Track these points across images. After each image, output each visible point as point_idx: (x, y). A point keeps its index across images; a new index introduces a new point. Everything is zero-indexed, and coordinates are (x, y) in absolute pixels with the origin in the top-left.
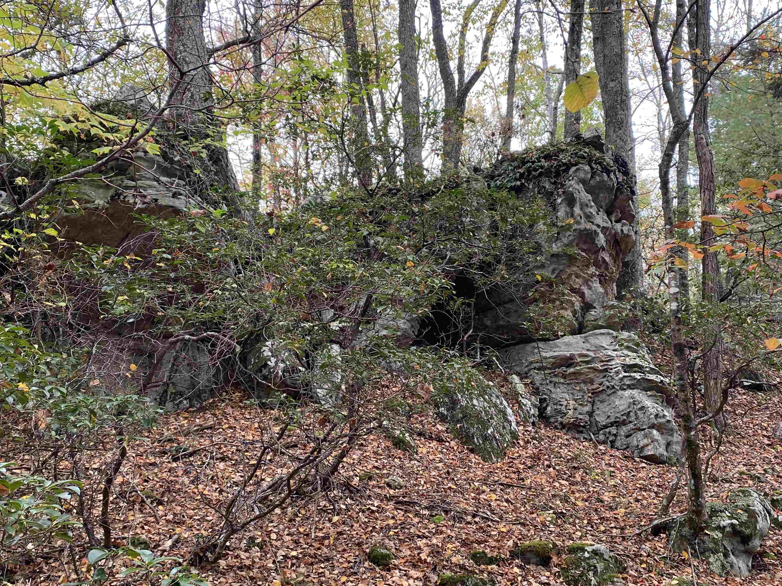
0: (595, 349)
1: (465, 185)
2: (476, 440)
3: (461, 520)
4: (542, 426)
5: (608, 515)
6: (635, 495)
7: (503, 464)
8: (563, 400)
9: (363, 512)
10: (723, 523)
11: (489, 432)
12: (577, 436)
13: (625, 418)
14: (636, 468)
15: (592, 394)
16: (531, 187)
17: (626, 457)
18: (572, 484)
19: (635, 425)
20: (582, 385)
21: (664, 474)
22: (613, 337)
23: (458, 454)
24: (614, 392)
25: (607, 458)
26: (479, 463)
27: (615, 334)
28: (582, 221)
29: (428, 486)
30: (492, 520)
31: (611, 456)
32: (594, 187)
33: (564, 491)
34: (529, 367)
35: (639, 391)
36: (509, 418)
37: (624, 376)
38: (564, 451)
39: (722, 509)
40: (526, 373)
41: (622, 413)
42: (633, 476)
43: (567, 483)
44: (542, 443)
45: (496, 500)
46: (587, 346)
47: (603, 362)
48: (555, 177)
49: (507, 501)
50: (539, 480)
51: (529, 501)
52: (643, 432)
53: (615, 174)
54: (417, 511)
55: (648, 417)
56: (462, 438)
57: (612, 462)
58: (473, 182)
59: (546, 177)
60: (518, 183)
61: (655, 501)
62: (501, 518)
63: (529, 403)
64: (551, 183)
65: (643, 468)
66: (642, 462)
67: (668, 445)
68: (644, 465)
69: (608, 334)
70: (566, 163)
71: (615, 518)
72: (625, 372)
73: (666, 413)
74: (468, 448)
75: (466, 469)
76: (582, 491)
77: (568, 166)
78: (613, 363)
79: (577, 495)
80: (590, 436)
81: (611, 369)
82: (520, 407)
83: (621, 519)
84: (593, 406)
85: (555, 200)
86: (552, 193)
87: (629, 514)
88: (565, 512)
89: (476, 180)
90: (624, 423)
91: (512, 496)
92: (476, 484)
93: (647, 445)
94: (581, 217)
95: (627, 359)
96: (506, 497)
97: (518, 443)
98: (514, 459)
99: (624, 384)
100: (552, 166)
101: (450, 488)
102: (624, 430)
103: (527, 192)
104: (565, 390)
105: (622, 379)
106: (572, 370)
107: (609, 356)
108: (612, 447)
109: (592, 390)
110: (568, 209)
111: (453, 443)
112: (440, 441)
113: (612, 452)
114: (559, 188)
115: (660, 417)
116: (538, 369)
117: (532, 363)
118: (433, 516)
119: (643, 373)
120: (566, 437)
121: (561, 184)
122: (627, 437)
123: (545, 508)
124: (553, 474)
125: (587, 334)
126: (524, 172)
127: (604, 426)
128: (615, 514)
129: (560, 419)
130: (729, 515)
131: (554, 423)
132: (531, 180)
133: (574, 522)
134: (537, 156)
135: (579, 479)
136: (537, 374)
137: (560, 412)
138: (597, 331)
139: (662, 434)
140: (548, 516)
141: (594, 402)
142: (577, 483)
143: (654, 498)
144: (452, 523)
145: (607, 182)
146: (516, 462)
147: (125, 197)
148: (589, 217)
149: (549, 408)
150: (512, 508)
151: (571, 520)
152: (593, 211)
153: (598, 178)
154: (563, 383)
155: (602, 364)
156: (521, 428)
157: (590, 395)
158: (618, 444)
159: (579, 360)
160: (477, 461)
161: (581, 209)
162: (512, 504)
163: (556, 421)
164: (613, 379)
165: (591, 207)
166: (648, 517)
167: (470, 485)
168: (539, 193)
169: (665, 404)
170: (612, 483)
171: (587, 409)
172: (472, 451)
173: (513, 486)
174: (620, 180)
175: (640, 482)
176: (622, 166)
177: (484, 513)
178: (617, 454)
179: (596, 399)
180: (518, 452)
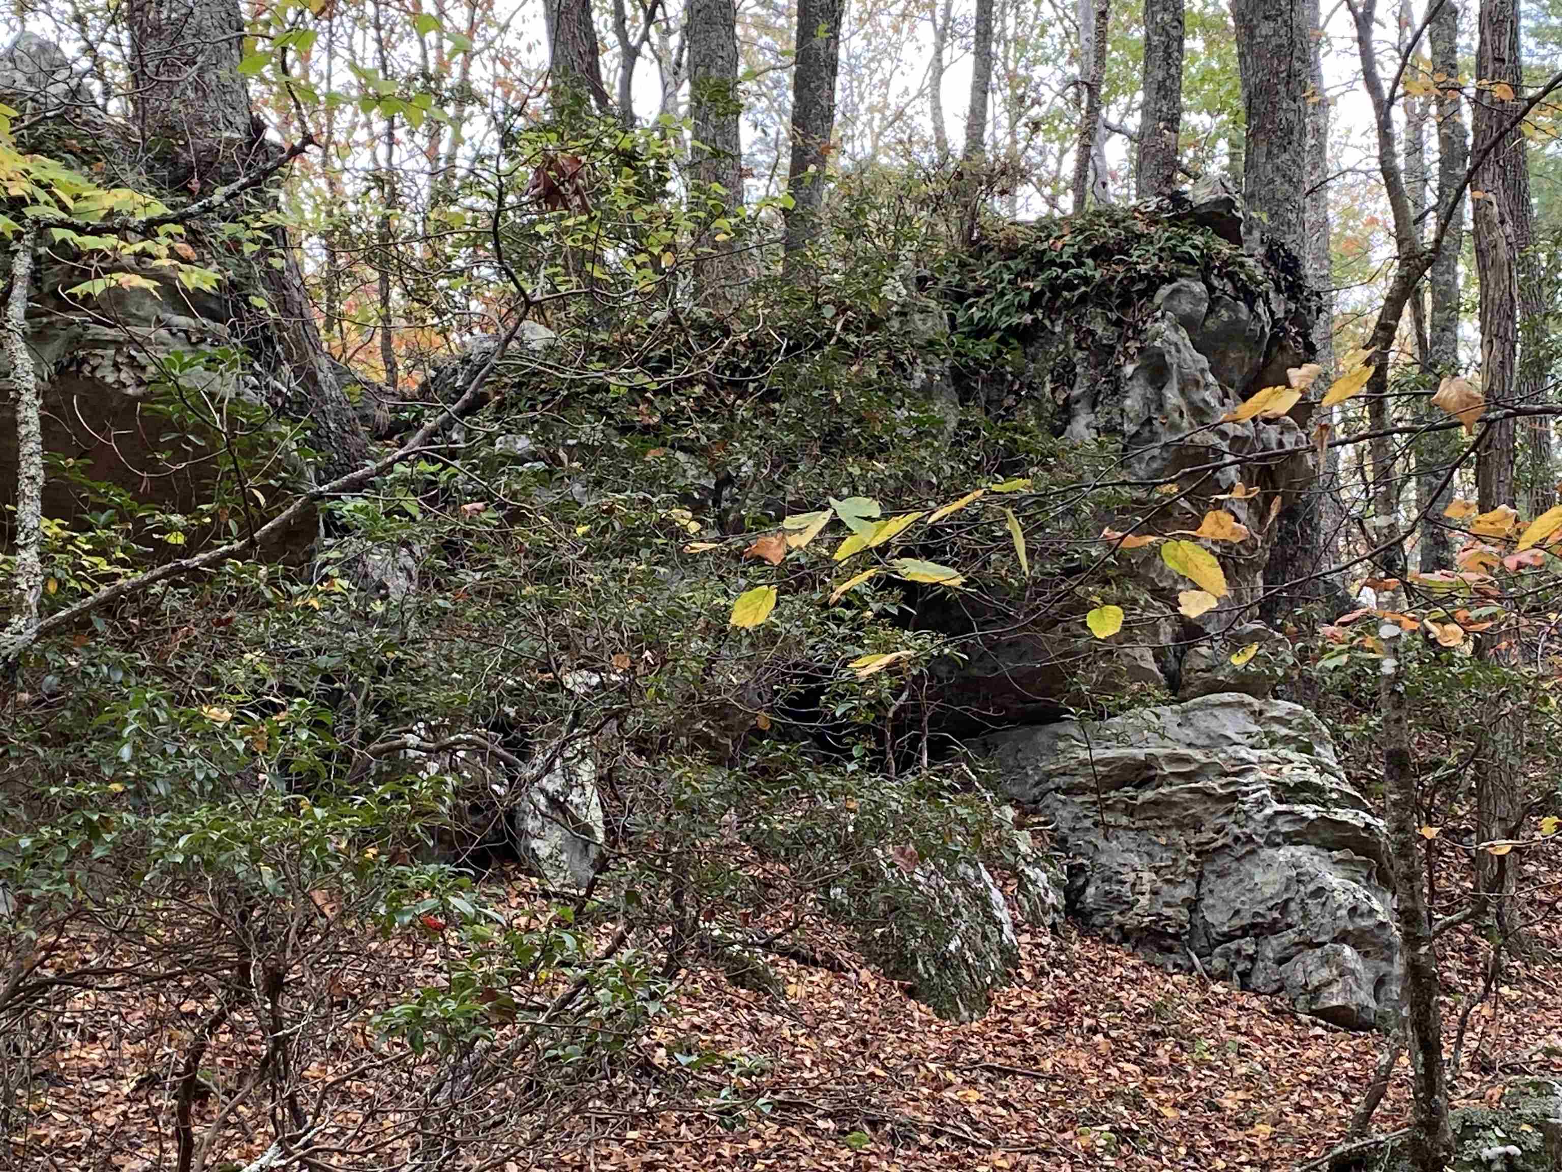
0: (1207, 742)
1: (895, 324)
2: (920, 965)
3: (908, 1141)
4: (1074, 934)
5: (1232, 1136)
6: (1295, 1097)
7: (986, 1024)
8: (1127, 869)
9: (689, 1123)
10: (1486, 1153)
11: (952, 947)
12: (1158, 958)
13: (1276, 915)
14: (1299, 1039)
15: (1198, 854)
16: (1058, 329)
17: (1275, 1012)
18: (1150, 1071)
19: (1301, 933)
20: (1175, 833)
21: (1366, 1053)
22: (1253, 713)
23: (879, 1000)
24: (1252, 852)
25: (1231, 1013)
26: (931, 1022)
27: (1257, 704)
28: (1185, 424)
29: (822, 1071)
30: (975, 1145)
31: (1241, 1008)
32: (1215, 336)
33: (1132, 1086)
34: (1044, 786)
35: (1313, 849)
36: (997, 913)
37: (1277, 813)
38: (1128, 996)
39: (1487, 1122)
40: (1036, 802)
41: (1271, 903)
42: (1293, 1055)
43: (1138, 1069)
44: (1077, 976)
45: (980, 1102)
46: (1188, 733)
47: (1227, 775)
48: (1118, 307)
49: (1005, 1104)
50: (1072, 1062)
51: (1054, 1104)
52: (1318, 952)
53: (1267, 302)
54: (808, 1121)
55: (1333, 914)
56: (888, 961)
57: (1243, 1022)
58: (917, 316)
59: (1096, 305)
60: (1028, 318)
61: (1342, 1112)
62: (995, 1139)
63: (1044, 876)
64: (1109, 321)
65: (1317, 1037)
66: (1315, 1024)
67: (1380, 983)
68: (1319, 1031)
69: (1242, 704)
70: (1147, 276)
71: (1249, 1144)
72: (1280, 802)
73: (1376, 904)
74: (901, 986)
75: (903, 1035)
76: (1173, 1087)
77: (1154, 282)
78: (1251, 778)
79: (1163, 1095)
80: (1190, 959)
81: (1246, 794)
82: (1022, 887)
83: (1262, 1147)
84: (1198, 884)
85: (1119, 367)
86: (1112, 347)
87: (1282, 1135)
88: (1135, 1128)
89: (924, 310)
90: (1273, 928)
91: (1015, 1095)
92: (933, 1067)
93: (1329, 983)
94: (1181, 414)
95: (1286, 769)
96: (1001, 1096)
97: (1020, 975)
98: (1010, 1012)
99: (1277, 833)
100: (1112, 279)
101: (872, 1076)
102: (1272, 947)
103: (1050, 342)
104: (1133, 846)
105: (1271, 820)
106: (1149, 794)
107: (1242, 759)
108: (1244, 987)
109: (1198, 844)
110: (1150, 392)
111: (865, 974)
112: (835, 967)
113: (1243, 1001)
114: (1128, 339)
115: (1362, 915)
116: (1065, 792)
117: (1049, 775)
118: (845, 1133)
119: (1324, 805)
120: (1131, 962)
121: (1135, 327)
122: (1281, 962)
123: (1093, 1119)
124: (1103, 1049)
125: (1190, 703)
126: (1042, 293)
127: (1224, 935)
128: (1249, 1136)
129: (1117, 917)
130: (1502, 1135)
131: (1101, 927)
132: (1059, 312)
133: (1157, 1149)
134: (1075, 249)
135: (1166, 1061)
136: (1064, 803)
137: (1118, 899)
138: (1213, 698)
139: (1366, 955)
140: (1100, 1136)
141: (1201, 875)
142: (1159, 1070)
143: (1339, 1106)
144: (889, 1147)
145: (1247, 323)
146: (1017, 1019)
147: (94, 369)
148: (1200, 412)
149: (1091, 890)
150: (1017, 1118)
151: (1150, 1146)
152: (1211, 397)
153: (1225, 314)
154: (1126, 828)
155: (1224, 781)
156: (1026, 938)
157: (1192, 857)
158: (1258, 980)
159: (1168, 770)
160: (925, 1017)
161: (1182, 391)
162: (1016, 1110)
163: (1107, 924)
164: (1249, 818)
165: (1207, 386)
166: (1322, 1142)
167: (918, 1070)
168: (1078, 347)
169: (1374, 882)
170: (1241, 1069)
171: (1184, 892)
172: (911, 993)
173: (1014, 1073)
174: (1280, 315)
175: (1309, 1069)
176: (1285, 269)
177: (958, 1128)
178: (1255, 1003)
179: (1208, 867)
180: (1018, 997)
